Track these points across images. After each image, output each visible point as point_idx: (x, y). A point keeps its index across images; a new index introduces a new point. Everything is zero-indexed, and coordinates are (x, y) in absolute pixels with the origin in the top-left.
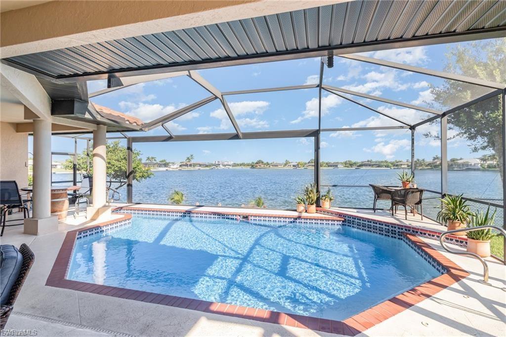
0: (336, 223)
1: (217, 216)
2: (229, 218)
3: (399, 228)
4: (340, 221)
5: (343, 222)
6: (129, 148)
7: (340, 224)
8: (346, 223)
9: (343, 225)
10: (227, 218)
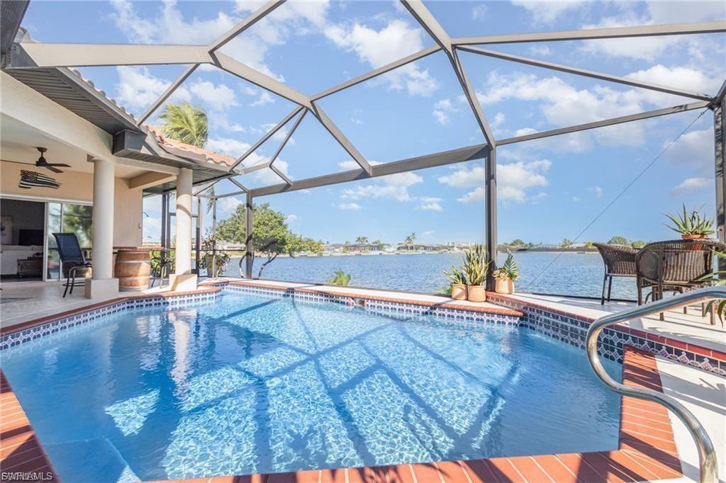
0: (507, 320)
1: (324, 298)
2: (338, 302)
3: (620, 336)
4: (515, 316)
5: (521, 319)
6: (249, 205)
7: (514, 324)
8: (528, 323)
9: (521, 325)
10: (336, 302)
